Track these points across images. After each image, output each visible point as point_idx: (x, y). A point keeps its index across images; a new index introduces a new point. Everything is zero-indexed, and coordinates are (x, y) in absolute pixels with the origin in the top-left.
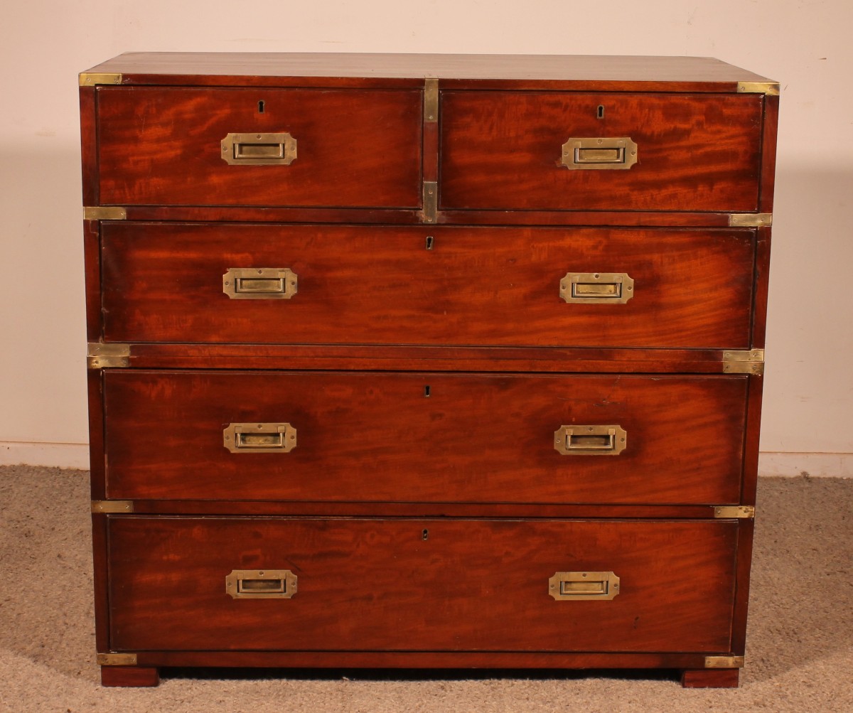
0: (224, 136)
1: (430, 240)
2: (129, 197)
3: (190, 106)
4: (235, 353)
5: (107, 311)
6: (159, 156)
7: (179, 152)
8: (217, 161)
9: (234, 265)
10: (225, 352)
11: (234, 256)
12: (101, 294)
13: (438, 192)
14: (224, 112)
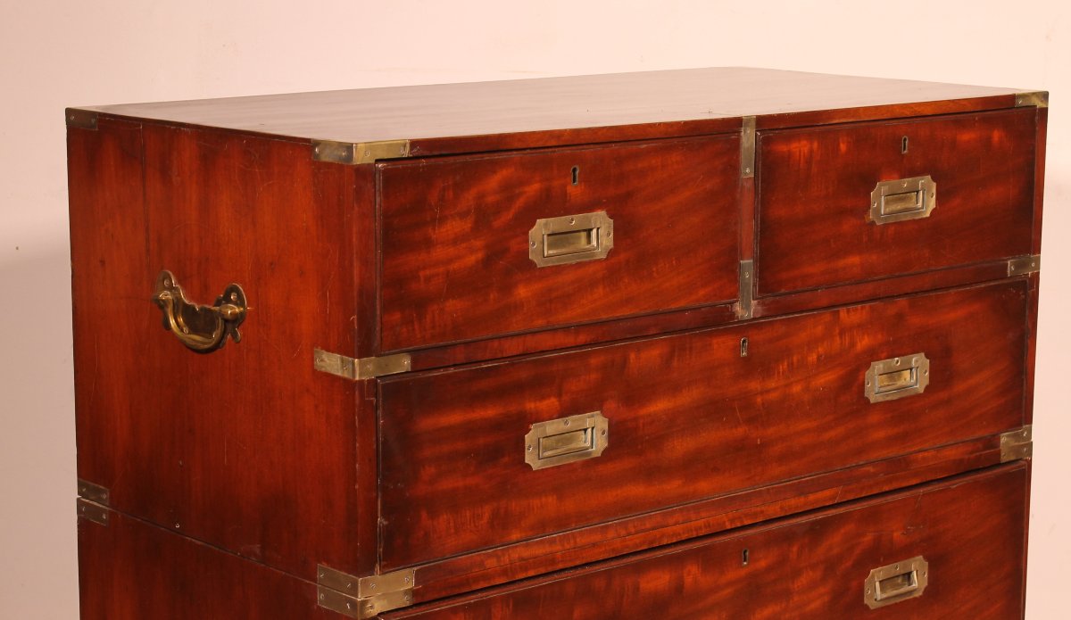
0: (533, 224)
1: (744, 341)
2: (419, 336)
3: (494, 182)
4: (539, 551)
5: (385, 523)
6: (455, 266)
7: (480, 255)
8: (524, 264)
9: (539, 418)
10: (526, 553)
11: (538, 404)
12: (377, 497)
13: (755, 275)
14: (533, 189)
